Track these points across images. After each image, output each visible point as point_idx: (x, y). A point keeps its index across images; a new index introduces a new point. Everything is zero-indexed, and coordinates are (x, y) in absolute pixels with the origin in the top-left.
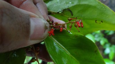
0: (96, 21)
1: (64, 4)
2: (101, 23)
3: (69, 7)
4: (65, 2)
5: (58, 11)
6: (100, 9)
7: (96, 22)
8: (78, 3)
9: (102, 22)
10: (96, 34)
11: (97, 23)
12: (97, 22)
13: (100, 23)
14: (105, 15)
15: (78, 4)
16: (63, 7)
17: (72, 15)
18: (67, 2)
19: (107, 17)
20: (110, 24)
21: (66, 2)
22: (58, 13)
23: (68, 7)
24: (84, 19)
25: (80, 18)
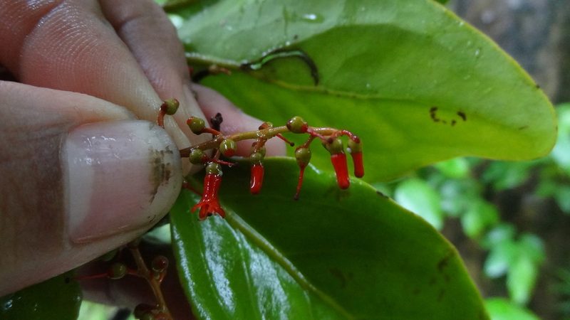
0: (433, 110)
1: (277, 21)
2: (459, 120)
3: (301, 39)
4: (278, 13)
5: (245, 62)
6: (450, 48)
7: (433, 116)
8: (346, 17)
9: (462, 115)
10: (447, 179)
11: (437, 120)
12: (439, 114)
13: (454, 122)
14: (477, 83)
15: (345, 22)
16: (271, 39)
17: (317, 80)
18: (290, 15)
19: (490, 89)
20: (504, 127)
21: (285, 12)
22: (245, 68)
23: (296, 37)
24: (374, 101)
25: (354, 98)
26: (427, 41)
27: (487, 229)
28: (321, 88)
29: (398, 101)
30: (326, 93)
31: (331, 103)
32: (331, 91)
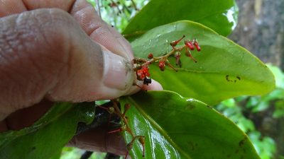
0: (227, 76)
2: (237, 80)
6: (232, 54)
7: (227, 79)
9: (239, 78)
11: (229, 81)
12: (230, 78)
13: (235, 81)
14: (243, 66)
17: (181, 66)
19: (248, 68)
24: (203, 73)
25: (196, 72)
26: (223, 51)
27: (249, 131)
28: (182, 69)
29: (218, 74)
30: (184, 71)
31: (186, 75)
32: (187, 70)
